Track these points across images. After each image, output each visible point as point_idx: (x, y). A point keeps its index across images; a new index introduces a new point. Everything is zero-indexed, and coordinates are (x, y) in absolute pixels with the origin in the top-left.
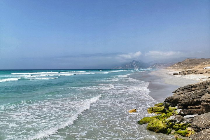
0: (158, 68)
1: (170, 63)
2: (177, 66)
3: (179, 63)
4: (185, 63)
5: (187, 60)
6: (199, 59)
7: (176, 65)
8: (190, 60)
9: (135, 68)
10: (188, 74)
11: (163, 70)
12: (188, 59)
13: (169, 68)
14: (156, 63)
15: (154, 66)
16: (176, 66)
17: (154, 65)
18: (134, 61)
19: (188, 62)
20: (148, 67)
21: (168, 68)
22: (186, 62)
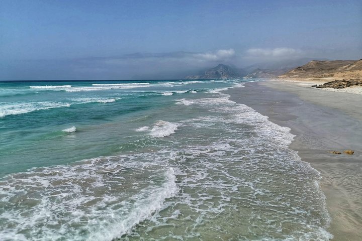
0: (262, 77)
1: (282, 68)
2: (296, 74)
3: (299, 69)
4: (309, 69)
5: (312, 63)
6: (333, 62)
7: (293, 71)
8: (317, 63)
9: (223, 78)
10: (349, 86)
11: (274, 80)
12: (314, 62)
13: (282, 76)
14: (258, 69)
15: (254, 74)
16: (293, 74)
17: (255, 71)
18: (220, 65)
19: (314, 66)
20: (245, 76)
21: (280, 77)
22: (310, 67)
